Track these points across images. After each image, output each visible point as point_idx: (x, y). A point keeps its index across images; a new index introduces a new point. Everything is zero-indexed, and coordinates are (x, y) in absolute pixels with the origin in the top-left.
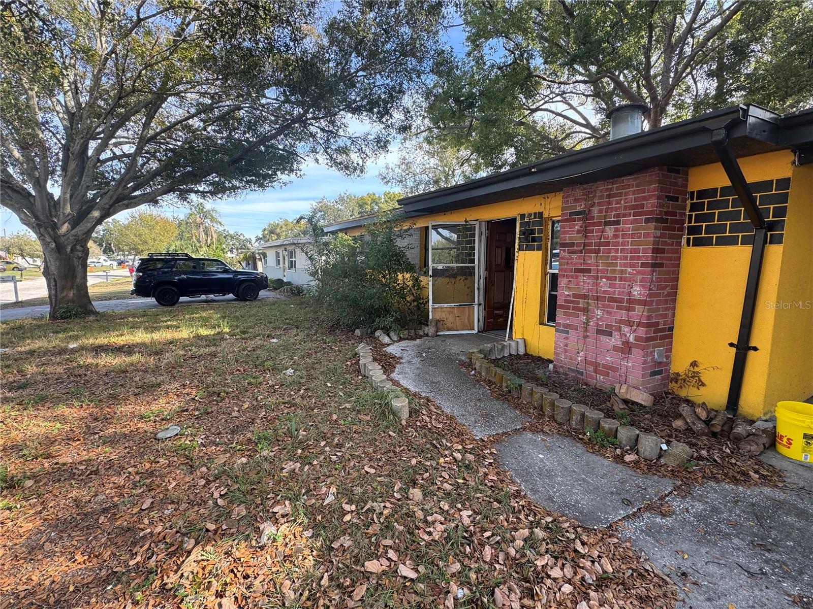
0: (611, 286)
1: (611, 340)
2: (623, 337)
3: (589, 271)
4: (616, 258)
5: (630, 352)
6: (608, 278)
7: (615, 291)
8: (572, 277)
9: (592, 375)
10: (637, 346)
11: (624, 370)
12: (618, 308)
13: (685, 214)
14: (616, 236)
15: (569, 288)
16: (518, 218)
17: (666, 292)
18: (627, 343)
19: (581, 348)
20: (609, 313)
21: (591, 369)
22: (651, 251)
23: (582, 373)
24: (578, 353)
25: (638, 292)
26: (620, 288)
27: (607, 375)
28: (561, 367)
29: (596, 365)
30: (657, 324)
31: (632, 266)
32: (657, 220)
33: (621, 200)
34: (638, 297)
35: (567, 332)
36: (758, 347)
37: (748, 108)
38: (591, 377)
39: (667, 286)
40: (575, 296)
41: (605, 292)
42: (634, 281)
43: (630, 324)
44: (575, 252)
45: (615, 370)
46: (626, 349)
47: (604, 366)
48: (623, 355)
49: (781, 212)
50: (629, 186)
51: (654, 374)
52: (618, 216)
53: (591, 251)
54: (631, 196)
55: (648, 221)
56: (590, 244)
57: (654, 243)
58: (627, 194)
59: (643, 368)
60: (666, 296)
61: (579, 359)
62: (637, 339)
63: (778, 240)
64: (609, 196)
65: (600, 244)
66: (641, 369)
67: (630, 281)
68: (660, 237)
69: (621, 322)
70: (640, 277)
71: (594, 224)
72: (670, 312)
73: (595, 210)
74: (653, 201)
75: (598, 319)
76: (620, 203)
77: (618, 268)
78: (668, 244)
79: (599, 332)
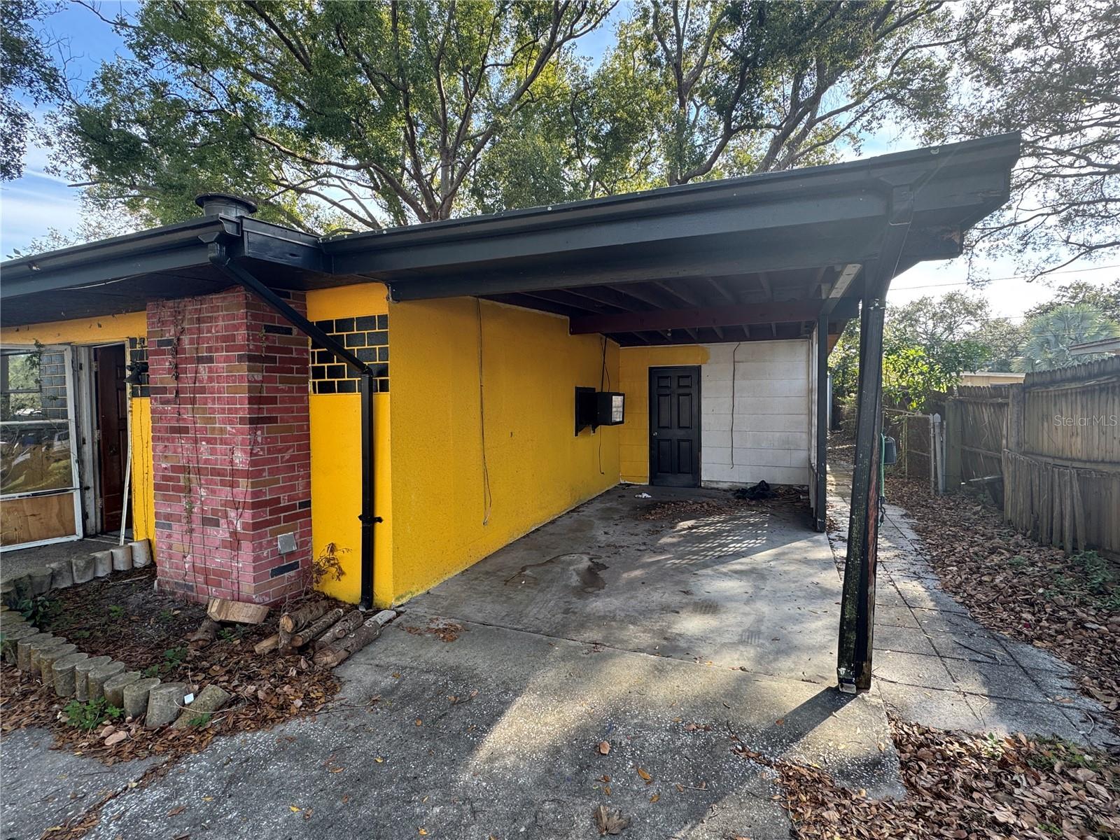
0: (213, 452)
1: (218, 532)
2: (231, 526)
3: (186, 430)
4: (213, 411)
5: (238, 548)
6: (209, 441)
7: (216, 459)
8: (168, 439)
9: (203, 589)
10: (245, 537)
11: (235, 574)
12: (223, 483)
13: (307, 351)
14: (211, 379)
15: (166, 457)
16: (127, 344)
17: (287, 456)
18: (234, 534)
19: (187, 551)
20: (213, 492)
21: (201, 579)
22: (247, 402)
23: (191, 588)
24: (185, 557)
25: (240, 459)
26: (222, 455)
27: (219, 584)
28: (168, 582)
29: (206, 572)
30: (278, 500)
31: (231, 422)
32: (251, 359)
33: (211, 327)
34: (240, 467)
35: (170, 527)
36: (383, 518)
37: (242, 222)
38: (202, 590)
39: (288, 448)
40: (174, 469)
41: (206, 461)
42: (234, 443)
43: (235, 505)
44: (167, 402)
45: (226, 575)
46: (235, 542)
47: (215, 572)
48: (233, 553)
49: (384, 354)
50: (217, 309)
51: (278, 571)
52: (209, 349)
53: (185, 401)
54: (221, 323)
55: (240, 359)
56: (184, 390)
57: (250, 390)
58: (216, 318)
59: (254, 568)
60: (288, 461)
61: (187, 566)
62: (245, 526)
63: (384, 387)
64: (199, 320)
65: (194, 390)
66: (252, 570)
67: (230, 444)
68: (262, 382)
69: (226, 504)
70: (240, 437)
71: (187, 361)
72: (300, 483)
73: (186, 339)
74: (243, 332)
75: (202, 503)
76: (211, 332)
77: (217, 425)
78: (283, 391)
79: (206, 522)
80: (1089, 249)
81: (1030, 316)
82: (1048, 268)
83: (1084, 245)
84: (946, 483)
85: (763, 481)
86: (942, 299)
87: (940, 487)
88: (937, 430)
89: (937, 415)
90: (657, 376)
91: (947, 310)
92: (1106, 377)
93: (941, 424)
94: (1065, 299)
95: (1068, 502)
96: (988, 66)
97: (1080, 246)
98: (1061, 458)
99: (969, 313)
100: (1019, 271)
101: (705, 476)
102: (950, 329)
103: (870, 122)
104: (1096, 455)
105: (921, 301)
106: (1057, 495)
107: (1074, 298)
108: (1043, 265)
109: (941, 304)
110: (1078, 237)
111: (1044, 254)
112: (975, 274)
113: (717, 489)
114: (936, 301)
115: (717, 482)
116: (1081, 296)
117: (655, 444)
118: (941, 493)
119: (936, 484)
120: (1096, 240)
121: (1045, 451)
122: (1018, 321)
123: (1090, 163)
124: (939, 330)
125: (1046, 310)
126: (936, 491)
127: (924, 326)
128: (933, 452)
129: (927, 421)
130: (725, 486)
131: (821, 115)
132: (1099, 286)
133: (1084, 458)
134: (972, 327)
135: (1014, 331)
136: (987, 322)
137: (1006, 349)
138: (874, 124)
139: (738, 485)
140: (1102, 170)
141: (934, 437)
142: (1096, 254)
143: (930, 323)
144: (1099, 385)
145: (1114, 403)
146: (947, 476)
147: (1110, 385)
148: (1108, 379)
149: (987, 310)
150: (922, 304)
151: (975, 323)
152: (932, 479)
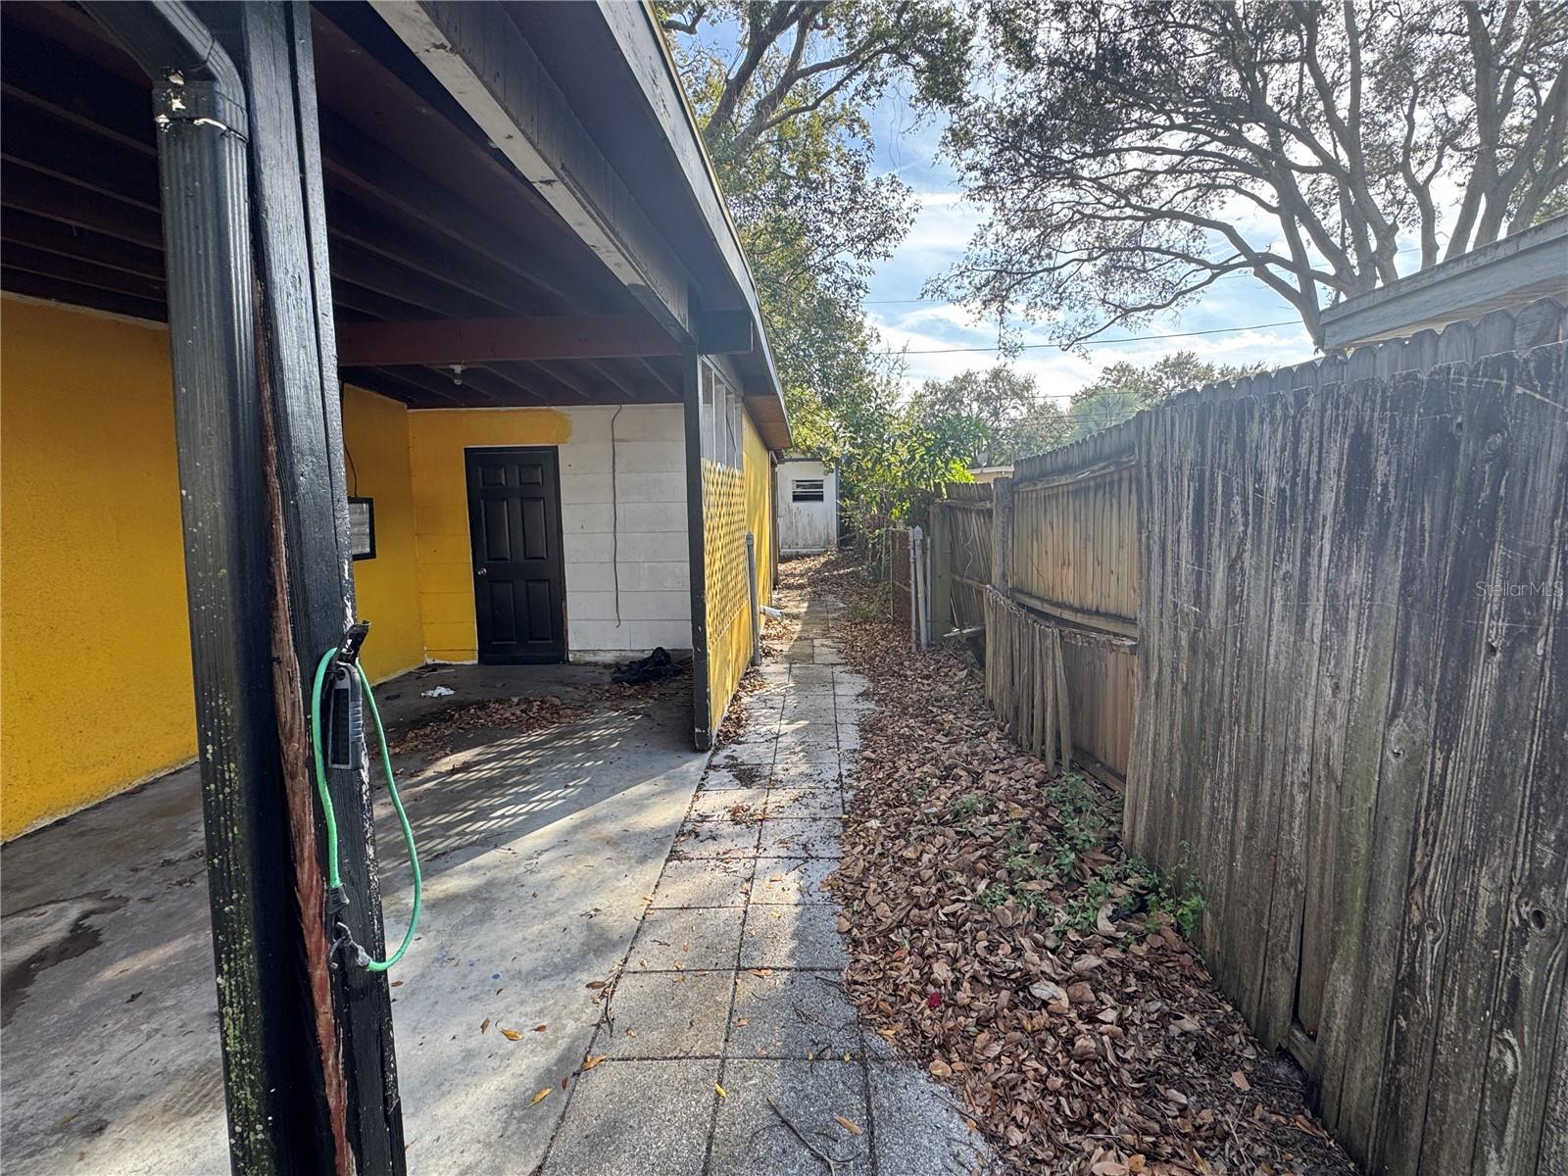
80: (1125, 311)
81: (1075, 399)
82: (1084, 332)
83: (1119, 306)
84: (932, 635)
85: (660, 649)
86: (987, 376)
87: (923, 641)
88: (919, 552)
89: (918, 528)
90: (482, 464)
91: (993, 390)
92: (1101, 465)
93: (923, 541)
94: (1110, 383)
95: (1050, 683)
96: (1017, 38)
97: (1117, 307)
98: (1051, 602)
99: (1016, 394)
100: (1055, 336)
101: (573, 644)
102: (995, 414)
103: (867, 87)
104: (1091, 600)
105: (965, 377)
106: (1037, 670)
107: (1117, 382)
108: (1078, 329)
109: (986, 382)
110: (1114, 297)
111: (1081, 315)
112: (1007, 336)
113: (596, 664)
114: (982, 377)
115: (594, 652)
116: (1124, 379)
117: (484, 590)
118: (924, 648)
119: (918, 634)
120: (1131, 300)
121: (1035, 591)
122: (1064, 406)
123: (1128, 204)
124: (985, 415)
125: (1089, 393)
126: (918, 645)
127: (968, 409)
128: (913, 586)
129: (906, 535)
130: (608, 658)
131: (803, 67)
132: (1140, 370)
133: (1077, 605)
134: (1019, 413)
135: (1059, 418)
136: (1033, 407)
137: (1052, 441)
138: (872, 92)
139: (630, 654)
140: (1141, 214)
141: (915, 563)
142: (1133, 319)
143: (975, 405)
144: (1094, 478)
145: (1111, 511)
146: (932, 621)
147: (1108, 479)
148: (1104, 468)
149: (1034, 391)
150: (968, 379)
151: (1021, 408)
152: (913, 628)
